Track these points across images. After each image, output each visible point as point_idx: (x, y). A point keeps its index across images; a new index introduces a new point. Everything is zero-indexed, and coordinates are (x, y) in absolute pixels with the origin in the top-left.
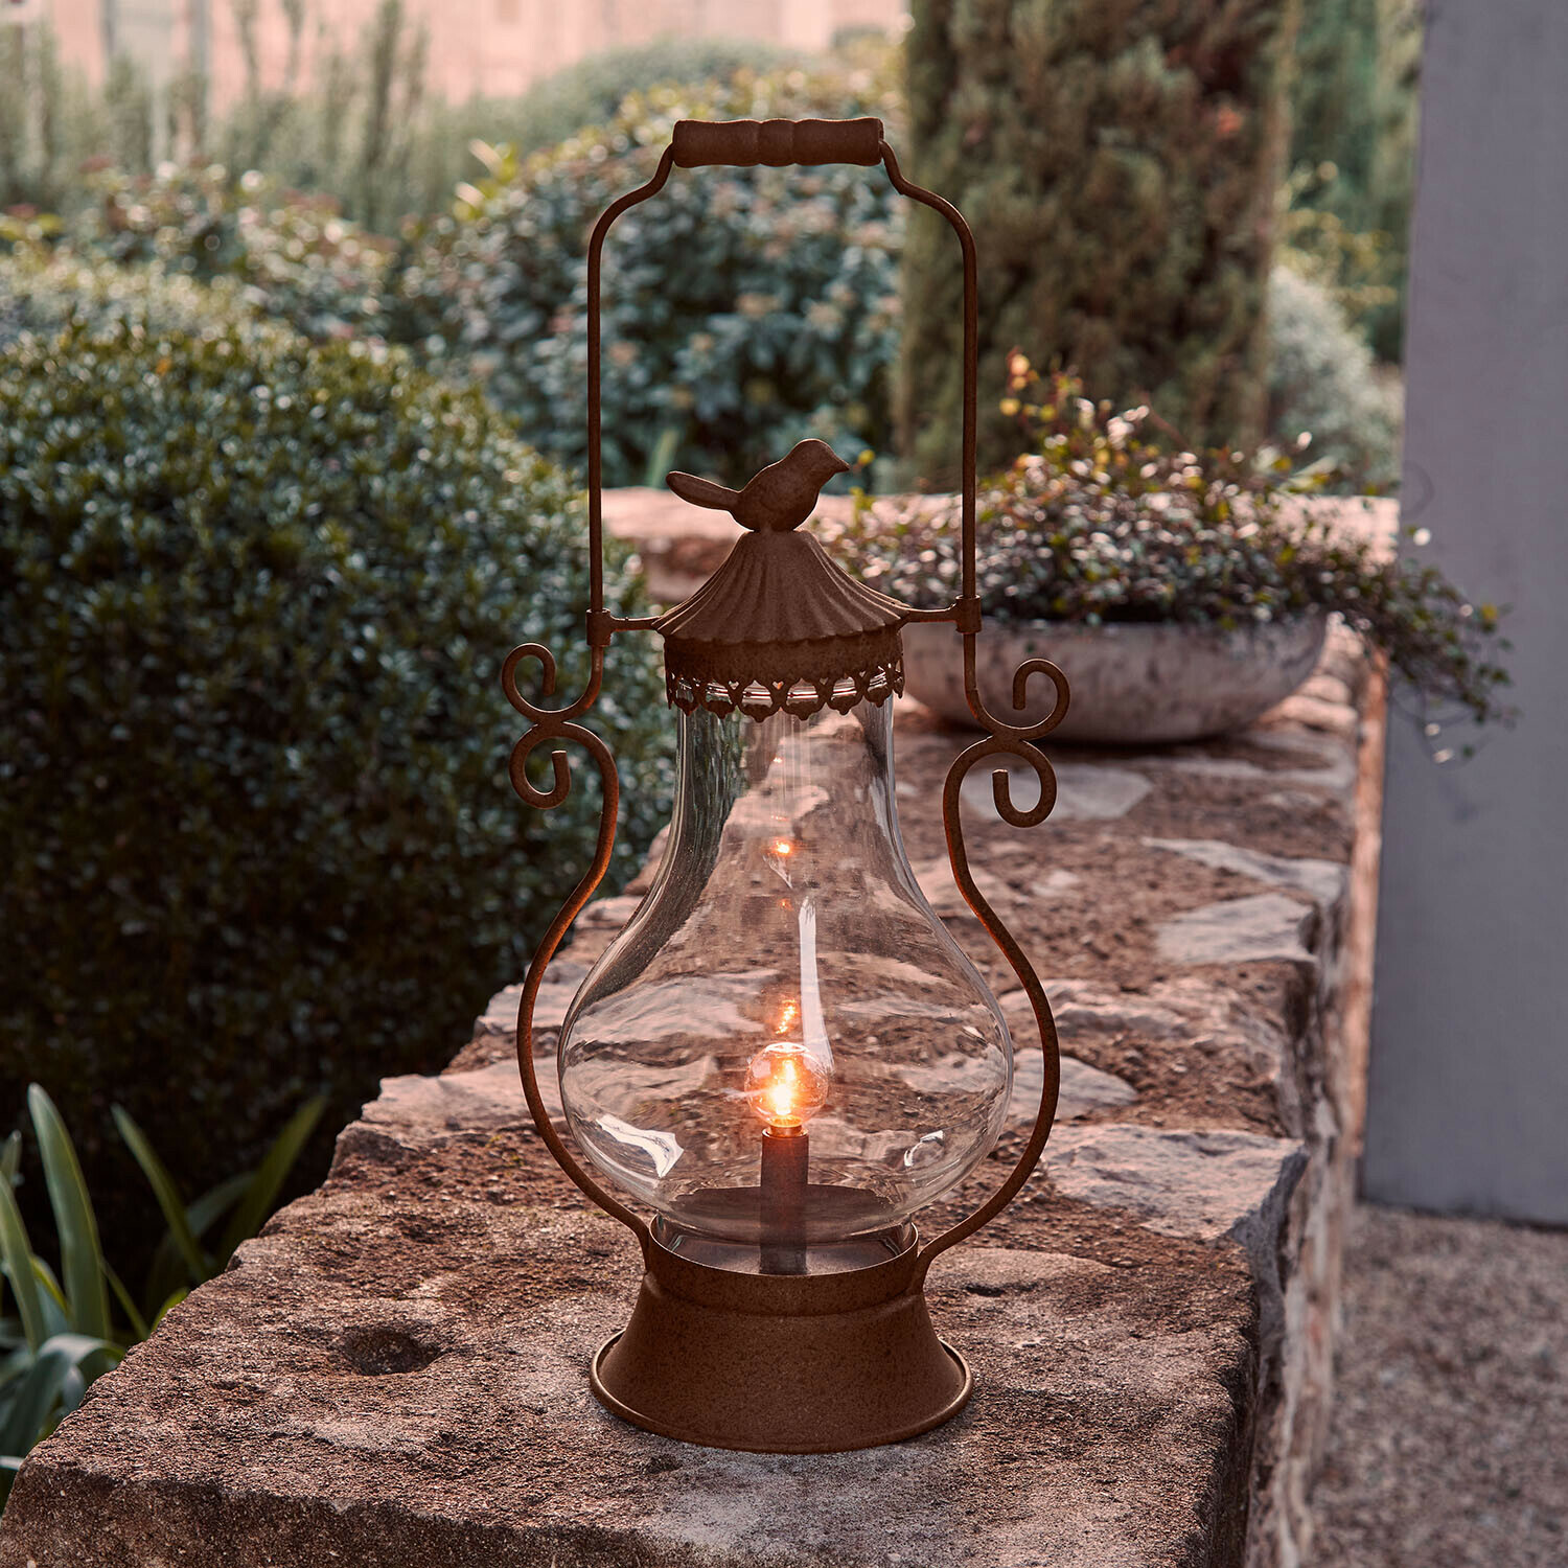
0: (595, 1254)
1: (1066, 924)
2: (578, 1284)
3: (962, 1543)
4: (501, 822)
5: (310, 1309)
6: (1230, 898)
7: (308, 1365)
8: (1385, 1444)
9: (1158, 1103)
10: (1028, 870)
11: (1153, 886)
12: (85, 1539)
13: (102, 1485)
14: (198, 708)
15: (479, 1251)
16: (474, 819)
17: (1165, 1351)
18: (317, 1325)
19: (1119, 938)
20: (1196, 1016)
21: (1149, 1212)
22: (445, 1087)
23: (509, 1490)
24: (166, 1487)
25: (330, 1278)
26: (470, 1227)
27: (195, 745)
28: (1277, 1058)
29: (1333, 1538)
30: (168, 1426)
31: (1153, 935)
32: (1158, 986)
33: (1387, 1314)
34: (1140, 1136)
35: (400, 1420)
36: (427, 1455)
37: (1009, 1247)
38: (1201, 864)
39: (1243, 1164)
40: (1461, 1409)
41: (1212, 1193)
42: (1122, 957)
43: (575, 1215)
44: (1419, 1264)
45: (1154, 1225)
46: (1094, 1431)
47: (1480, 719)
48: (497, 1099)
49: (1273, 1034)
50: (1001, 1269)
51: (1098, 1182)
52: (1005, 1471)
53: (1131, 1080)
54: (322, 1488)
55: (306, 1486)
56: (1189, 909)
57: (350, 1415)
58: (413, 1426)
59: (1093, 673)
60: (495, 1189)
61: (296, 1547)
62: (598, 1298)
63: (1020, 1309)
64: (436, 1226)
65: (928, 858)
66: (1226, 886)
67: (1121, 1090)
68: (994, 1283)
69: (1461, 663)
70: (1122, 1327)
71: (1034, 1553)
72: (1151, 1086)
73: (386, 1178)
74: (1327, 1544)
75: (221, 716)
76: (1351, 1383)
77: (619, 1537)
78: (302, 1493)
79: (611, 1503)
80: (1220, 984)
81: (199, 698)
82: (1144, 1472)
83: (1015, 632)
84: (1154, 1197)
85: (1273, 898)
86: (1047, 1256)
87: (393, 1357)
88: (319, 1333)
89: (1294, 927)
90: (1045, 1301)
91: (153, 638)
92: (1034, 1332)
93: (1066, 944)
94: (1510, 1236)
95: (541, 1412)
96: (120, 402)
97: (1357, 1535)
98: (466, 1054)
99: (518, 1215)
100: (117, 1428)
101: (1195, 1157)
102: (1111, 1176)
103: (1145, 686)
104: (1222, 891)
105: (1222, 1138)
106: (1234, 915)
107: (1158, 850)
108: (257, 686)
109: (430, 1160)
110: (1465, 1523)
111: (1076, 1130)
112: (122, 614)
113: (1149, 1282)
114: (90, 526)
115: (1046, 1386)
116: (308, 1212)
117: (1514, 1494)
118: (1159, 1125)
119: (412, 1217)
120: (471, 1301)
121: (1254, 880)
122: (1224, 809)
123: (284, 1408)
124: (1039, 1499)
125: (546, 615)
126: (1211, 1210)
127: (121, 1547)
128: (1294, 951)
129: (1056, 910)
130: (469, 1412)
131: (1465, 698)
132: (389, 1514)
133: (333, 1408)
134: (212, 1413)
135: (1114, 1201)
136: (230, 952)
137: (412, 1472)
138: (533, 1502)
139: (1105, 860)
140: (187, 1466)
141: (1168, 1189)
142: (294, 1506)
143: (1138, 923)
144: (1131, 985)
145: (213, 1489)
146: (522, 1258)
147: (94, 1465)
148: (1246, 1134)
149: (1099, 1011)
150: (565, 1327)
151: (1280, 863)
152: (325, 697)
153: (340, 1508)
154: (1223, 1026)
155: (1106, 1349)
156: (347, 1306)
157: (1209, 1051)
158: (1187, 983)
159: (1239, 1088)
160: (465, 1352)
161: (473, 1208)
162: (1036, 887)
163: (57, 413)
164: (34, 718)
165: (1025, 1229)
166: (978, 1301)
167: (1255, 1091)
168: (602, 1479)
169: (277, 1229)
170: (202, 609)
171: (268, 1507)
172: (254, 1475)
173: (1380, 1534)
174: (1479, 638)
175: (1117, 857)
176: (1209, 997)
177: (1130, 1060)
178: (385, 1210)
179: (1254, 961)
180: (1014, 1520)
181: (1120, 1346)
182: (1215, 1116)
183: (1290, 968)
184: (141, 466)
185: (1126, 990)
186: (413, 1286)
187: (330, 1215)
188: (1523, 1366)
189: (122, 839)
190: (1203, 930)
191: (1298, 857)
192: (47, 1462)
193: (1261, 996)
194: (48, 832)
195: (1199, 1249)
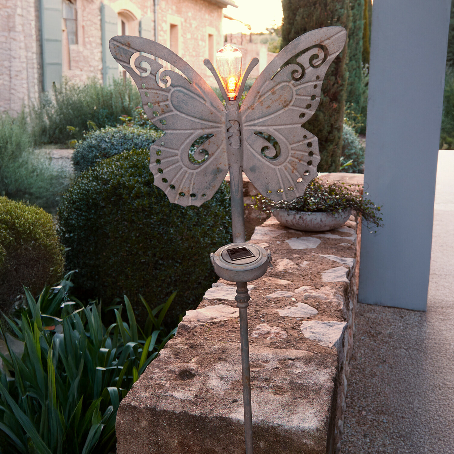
0: (223, 352)
1: (306, 273)
2: (220, 359)
3: (287, 419)
4: (208, 240)
5: (172, 365)
6: (334, 267)
7: (172, 379)
8: (362, 352)
9: (322, 314)
10: (299, 261)
11: (321, 264)
12: (132, 417)
13: (135, 408)
14: (155, 221)
15: (203, 351)
16: (204, 240)
17: (322, 373)
18: (173, 369)
19: (316, 276)
20: (328, 295)
21: (320, 341)
22: (197, 311)
23: (208, 408)
24: (146, 408)
25: (176, 358)
26: (201, 345)
27: (154, 228)
28: (342, 303)
29: (353, 371)
30: (147, 394)
31: (321, 275)
32: (322, 288)
33: (363, 325)
34: (318, 323)
35: (188, 392)
36: (193, 400)
37: (296, 349)
38: (330, 260)
39: (336, 329)
40: (375, 344)
41: (331, 336)
42: (316, 280)
43: (220, 343)
44: (368, 315)
45: (321, 344)
46: (310, 392)
47: (377, 226)
48: (206, 315)
49: (342, 297)
50: (294, 354)
51: (311, 334)
52: (294, 402)
53: (317, 309)
54: (174, 408)
55: (171, 408)
56: (327, 270)
57: (179, 391)
58: (191, 393)
59: (311, 220)
60: (206, 337)
61: (169, 419)
62: (223, 362)
63: (298, 364)
64: (195, 346)
65: (282, 258)
66: (334, 265)
67: (315, 311)
68: (293, 358)
69: (374, 217)
70: (315, 368)
71: (299, 421)
72: (320, 311)
73: (187, 334)
74: (352, 373)
75: (159, 223)
76: (356, 339)
77: (227, 418)
78: (170, 409)
79: (225, 411)
80: (332, 287)
81: (155, 220)
82: (319, 402)
83: (298, 213)
84: (321, 337)
85: (342, 267)
86: (302, 351)
87: (187, 375)
88: (174, 371)
89: (345, 273)
90: (302, 362)
91: (147, 209)
92: (300, 369)
93: (306, 277)
94: (384, 308)
95: (213, 389)
96: (142, 165)
97: (357, 370)
98: (201, 304)
99: (210, 343)
100: (137, 395)
101: (328, 327)
102: (313, 333)
103: (320, 222)
104: (333, 265)
105: (333, 323)
106: (335, 271)
107: (322, 257)
108: (165, 217)
109: (194, 330)
110: (376, 367)
111: (307, 322)
112: (142, 205)
113: (320, 357)
114: (136, 189)
115: (302, 382)
116: (173, 342)
117: (385, 361)
118: (322, 320)
119: (191, 344)
120: (201, 363)
121: (338, 263)
122: (334, 246)
123: (167, 390)
124: (300, 409)
125: (216, 202)
126: (331, 340)
127: (138, 419)
128: (345, 279)
129: (304, 270)
130: (200, 389)
131: (375, 223)
132: (186, 414)
133: (176, 389)
134: (155, 391)
135: (314, 338)
136: (160, 264)
137: (190, 404)
138: (212, 410)
139: (313, 259)
140: (150, 403)
141: (323, 335)
142: (169, 412)
143: (319, 272)
144: (317, 287)
145: (154, 409)
146: (211, 353)
147: (134, 404)
148: (337, 322)
149: (312, 294)
150: (218, 369)
151: (343, 258)
152: (177, 219)
153: (177, 412)
154: (333, 297)
155: (312, 373)
156: (179, 365)
157: (330, 303)
158: (327, 287)
159: (336, 311)
160: (200, 375)
161: (202, 341)
162: (301, 265)
163: (130, 167)
164: (126, 223)
165: (298, 345)
166: (290, 362)
167: (338, 311)
168: (224, 405)
169: (167, 347)
170: (155, 204)
171: (164, 412)
172: (163, 406)
173: (361, 370)
174: (377, 212)
175: (315, 258)
176: (331, 291)
177: (317, 305)
178: (186, 342)
179: (339, 282)
180: (296, 413)
181: (315, 372)
182: (331, 317)
183: (345, 283)
184: (145, 178)
185: (317, 288)
186: (191, 360)
187: (176, 343)
188: (386, 335)
189: (141, 245)
190: (330, 274)
191: (346, 257)
192: (125, 403)
193: (340, 289)
194: (128, 243)
195: (328, 349)
